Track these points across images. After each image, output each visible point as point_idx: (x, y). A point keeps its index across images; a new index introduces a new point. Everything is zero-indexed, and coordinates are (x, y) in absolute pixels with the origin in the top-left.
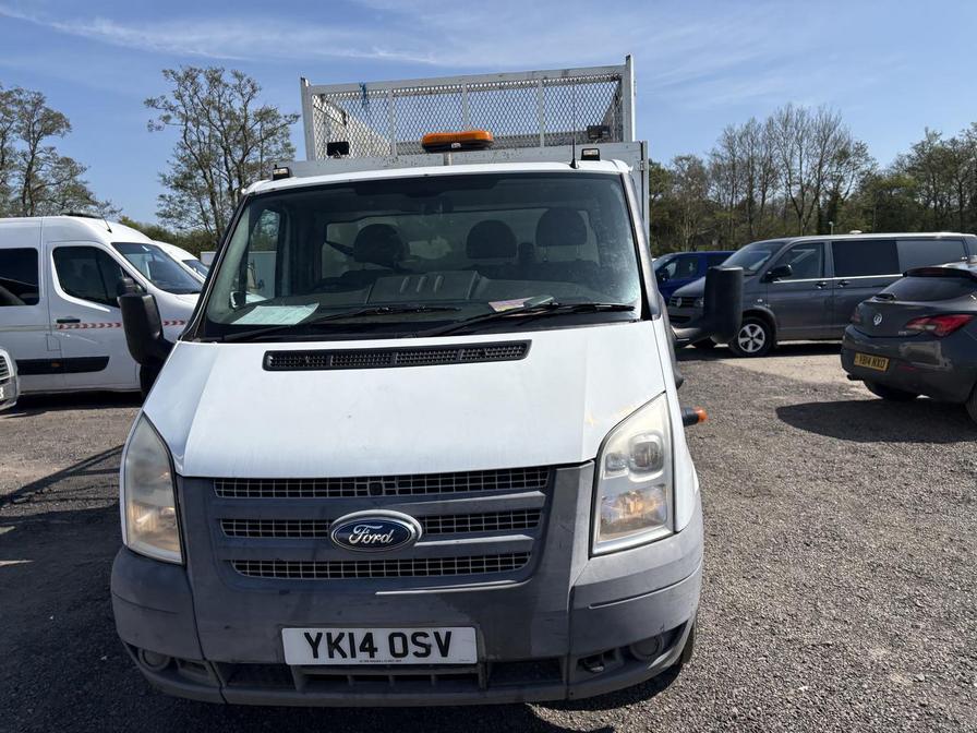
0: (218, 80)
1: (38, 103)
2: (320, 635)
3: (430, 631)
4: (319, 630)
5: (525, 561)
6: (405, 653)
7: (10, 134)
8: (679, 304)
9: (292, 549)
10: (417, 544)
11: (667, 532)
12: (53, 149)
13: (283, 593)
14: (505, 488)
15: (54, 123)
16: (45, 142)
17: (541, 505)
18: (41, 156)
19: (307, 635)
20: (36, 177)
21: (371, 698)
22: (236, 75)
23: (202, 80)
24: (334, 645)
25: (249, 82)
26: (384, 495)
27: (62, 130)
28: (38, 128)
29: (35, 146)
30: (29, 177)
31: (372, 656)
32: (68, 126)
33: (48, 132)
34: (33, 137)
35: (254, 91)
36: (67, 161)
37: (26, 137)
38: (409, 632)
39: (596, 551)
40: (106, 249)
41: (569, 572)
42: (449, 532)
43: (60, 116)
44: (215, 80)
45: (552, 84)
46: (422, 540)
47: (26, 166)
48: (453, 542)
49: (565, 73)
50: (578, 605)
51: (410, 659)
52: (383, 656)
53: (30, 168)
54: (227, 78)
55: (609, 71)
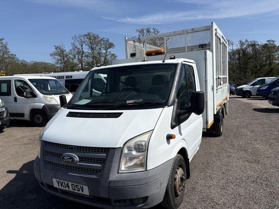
0: (149, 31)
1: (107, 41)
2: (63, 182)
3: (79, 185)
4: (59, 180)
5: (101, 172)
6: (75, 190)
7: (102, 49)
8: (272, 94)
9: (55, 160)
10: (78, 163)
11: (143, 170)
12: (110, 52)
13: (53, 170)
14: (99, 152)
15: (111, 45)
16: (109, 50)
17: (105, 158)
18: (108, 53)
19: (57, 181)
20: (107, 59)
21: (72, 199)
22: (154, 29)
23: (145, 31)
24: (62, 184)
25: (157, 30)
26: (74, 150)
27: (113, 47)
28: (107, 47)
29: (107, 51)
30: (105, 59)
31: (69, 189)
32: (114, 46)
33: (110, 48)
34: (106, 49)
35: (158, 33)
36: (114, 55)
37: (105, 49)
38: (75, 184)
39: (120, 172)
40: (102, 79)
41: (109, 176)
42: (85, 162)
43: (112, 44)
44: (148, 31)
45: (189, 33)
46: (78, 162)
47: (105, 56)
48: (85, 164)
49: (193, 29)
50: (111, 186)
51: (76, 191)
52: (71, 189)
53: (105, 57)
54: (152, 30)
55: (206, 27)
